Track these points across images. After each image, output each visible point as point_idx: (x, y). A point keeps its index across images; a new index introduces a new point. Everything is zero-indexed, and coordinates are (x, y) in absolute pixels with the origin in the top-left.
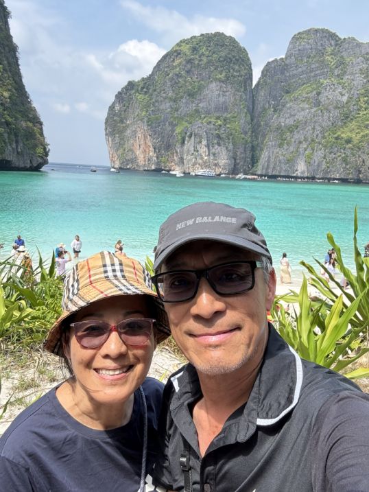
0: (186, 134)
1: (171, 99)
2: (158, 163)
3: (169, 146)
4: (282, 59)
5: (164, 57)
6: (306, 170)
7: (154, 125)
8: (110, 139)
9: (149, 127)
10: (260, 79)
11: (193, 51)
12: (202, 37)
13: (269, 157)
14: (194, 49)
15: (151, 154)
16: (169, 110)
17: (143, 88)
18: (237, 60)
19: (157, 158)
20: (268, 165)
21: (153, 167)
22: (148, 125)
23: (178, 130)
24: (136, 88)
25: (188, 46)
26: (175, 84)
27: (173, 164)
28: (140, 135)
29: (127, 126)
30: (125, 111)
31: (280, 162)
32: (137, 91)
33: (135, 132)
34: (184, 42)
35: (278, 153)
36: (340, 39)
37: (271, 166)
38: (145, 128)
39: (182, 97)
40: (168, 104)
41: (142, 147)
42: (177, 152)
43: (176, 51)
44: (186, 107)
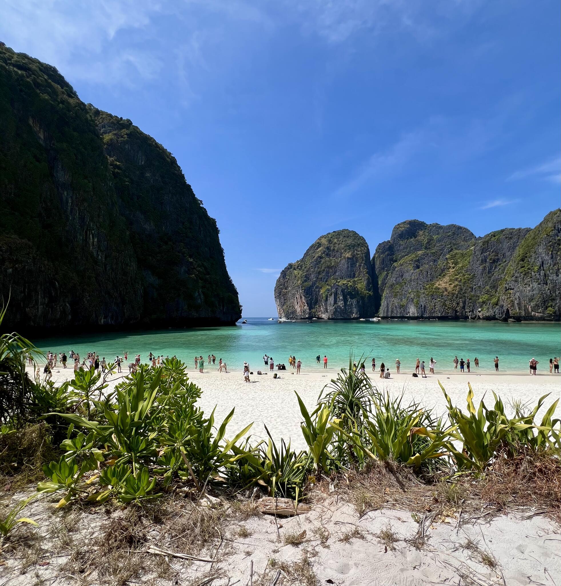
0: (328, 293)
2: (310, 313)
3: (317, 301)
4: (389, 242)
5: (311, 247)
6: (416, 311)
8: (278, 300)
9: (303, 291)
10: (375, 254)
11: (329, 242)
12: (334, 233)
13: (388, 304)
14: (330, 241)
15: (305, 307)
17: (298, 267)
18: (359, 245)
19: (310, 309)
20: (388, 310)
21: (307, 316)
22: (302, 290)
23: (323, 291)
24: (293, 267)
25: (326, 239)
27: (320, 313)
28: (297, 296)
29: (289, 291)
30: (287, 281)
31: (396, 307)
32: (295, 269)
33: (294, 295)
34: (323, 237)
35: (393, 301)
36: (427, 225)
37: (390, 310)
38: (301, 291)
41: (299, 303)
42: (322, 305)
43: (318, 243)
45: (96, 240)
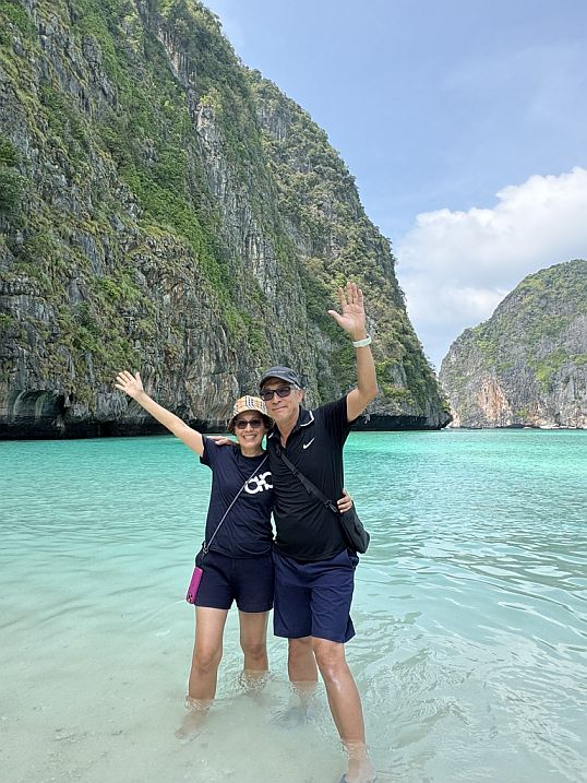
0: (553, 379)
1: (524, 341)
2: (514, 418)
3: (528, 396)
5: (508, 298)
7: (506, 374)
9: (500, 377)
11: (547, 285)
12: (554, 269)
14: (548, 283)
15: (504, 407)
16: (523, 354)
17: (482, 335)
19: (513, 411)
21: (509, 423)
22: (498, 374)
23: (539, 376)
24: (474, 335)
25: (538, 281)
26: (527, 324)
27: (536, 417)
28: (486, 387)
29: (468, 379)
30: (463, 361)
32: (477, 338)
33: (479, 384)
34: (531, 277)
38: (494, 378)
39: (539, 337)
40: (521, 348)
41: (490, 400)
42: (541, 402)
43: (524, 288)
44: (545, 348)
45: (262, 256)
